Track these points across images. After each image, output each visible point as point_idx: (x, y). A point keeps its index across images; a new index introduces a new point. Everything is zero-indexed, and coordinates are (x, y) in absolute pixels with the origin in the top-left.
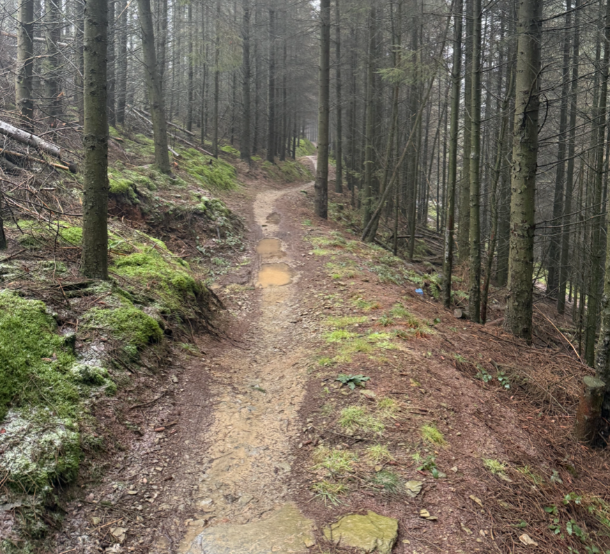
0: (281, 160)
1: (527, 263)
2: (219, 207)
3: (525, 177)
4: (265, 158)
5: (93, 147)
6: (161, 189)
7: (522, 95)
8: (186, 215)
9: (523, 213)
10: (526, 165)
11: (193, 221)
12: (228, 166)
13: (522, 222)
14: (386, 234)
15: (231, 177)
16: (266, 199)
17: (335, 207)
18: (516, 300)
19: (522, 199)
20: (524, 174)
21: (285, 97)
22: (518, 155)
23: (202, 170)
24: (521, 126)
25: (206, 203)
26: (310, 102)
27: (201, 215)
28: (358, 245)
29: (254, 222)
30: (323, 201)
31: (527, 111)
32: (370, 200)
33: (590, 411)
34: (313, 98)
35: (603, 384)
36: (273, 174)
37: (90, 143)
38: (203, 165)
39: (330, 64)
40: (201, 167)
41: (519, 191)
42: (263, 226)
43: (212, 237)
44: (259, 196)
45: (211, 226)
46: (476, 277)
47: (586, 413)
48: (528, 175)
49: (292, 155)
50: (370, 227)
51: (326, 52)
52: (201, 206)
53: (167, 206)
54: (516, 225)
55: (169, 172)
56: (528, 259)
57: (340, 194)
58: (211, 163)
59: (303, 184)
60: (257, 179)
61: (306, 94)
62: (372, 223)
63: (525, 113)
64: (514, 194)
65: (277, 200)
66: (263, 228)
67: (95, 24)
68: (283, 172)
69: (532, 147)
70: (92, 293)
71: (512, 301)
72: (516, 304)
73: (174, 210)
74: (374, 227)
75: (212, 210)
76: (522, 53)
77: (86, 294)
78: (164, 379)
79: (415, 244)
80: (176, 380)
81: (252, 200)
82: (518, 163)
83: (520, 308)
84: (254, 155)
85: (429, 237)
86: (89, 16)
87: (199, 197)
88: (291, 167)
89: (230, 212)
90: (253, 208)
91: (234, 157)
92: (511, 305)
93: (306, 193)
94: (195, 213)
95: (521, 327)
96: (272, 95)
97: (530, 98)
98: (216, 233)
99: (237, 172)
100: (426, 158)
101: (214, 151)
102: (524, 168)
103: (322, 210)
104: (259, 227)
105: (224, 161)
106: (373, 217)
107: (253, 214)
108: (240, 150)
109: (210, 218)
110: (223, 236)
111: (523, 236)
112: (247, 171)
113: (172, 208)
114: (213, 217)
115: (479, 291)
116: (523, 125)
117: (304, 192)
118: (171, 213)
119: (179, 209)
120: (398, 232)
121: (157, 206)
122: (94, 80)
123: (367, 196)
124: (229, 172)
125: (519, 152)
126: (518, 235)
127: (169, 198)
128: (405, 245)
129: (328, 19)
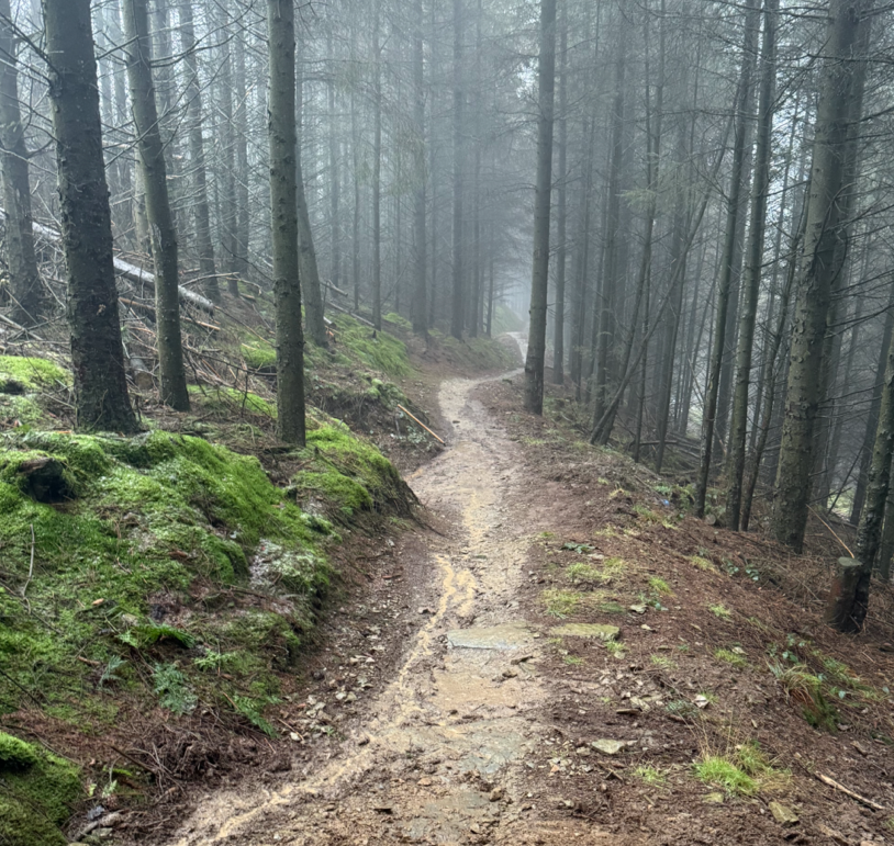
0: (470, 336)
1: (802, 452)
2: (396, 393)
3: (809, 341)
4: (449, 332)
5: (286, 294)
6: (318, 367)
7: (813, 229)
8: (355, 402)
9: (802, 389)
10: (813, 325)
11: (365, 410)
12: (397, 343)
13: (801, 400)
14: (625, 441)
15: (402, 358)
16: (454, 389)
17: (552, 403)
18: (785, 499)
19: (803, 370)
20: (808, 337)
21: (477, 236)
22: (802, 311)
23: (365, 346)
24: (809, 272)
25: (379, 387)
26: (515, 244)
27: (372, 402)
28: (585, 447)
29: (442, 418)
30: (537, 391)
31: (819, 251)
32: (603, 388)
33: (842, 592)
34: (519, 236)
35: (860, 564)
36: (461, 356)
37: (282, 289)
38: (364, 339)
39: (552, 182)
40: (361, 341)
41: (800, 360)
42: (455, 422)
43: (390, 432)
44: (444, 384)
45: (388, 418)
46: (737, 474)
47: (838, 595)
48: (813, 337)
49: (485, 330)
50: (602, 426)
51: (546, 163)
52: (373, 390)
53: (329, 389)
54: (792, 405)
55: (325, 345)
56: (804, 448)
57: (558, 386)
58: (374, 336)
59: (505, 372)
60: (437, 362)
61: (510, 231)
62: (605, 420)
63: (816, 254)
64: (794, 363)
65: (469, 391)
66: (455, 425)
67: (282, 141)
68: (475, 353)
69: (821, 300)
70: (296, 458)
71: (779, 500)
72: (785, 503)
73: (340, 395)
74: (607, 426)
75: (387, 397)
76: (818, 170)
77: (290, 458)
78: (382, 542)
79: (665, 454)
80: (392, 544)
81: (436, 390)
82: (801, 322)
83: (788, 509)
84: (432, 328)
85: (687, 448)
86: (276, 132)
87: (369, 379)
88: (486, 346)
89: (410, 402)
90: (438, 400)
91: (404, 330)
92: (778, 506)
93: (510, 382)
94: (366, 400)
95: (789, 532)
96: (458, 234)
97: (822, 233)
98: (395, 427)
99: (409, 351)
100: (691, 330)
101: (376, 320)
102: (809, 329)
103: (535, 404)
104: (449, 423)
105: (390, 335)
106: (606, 412)
107: (439, 407)
108: (410, 320)
109: (385, 407)
110: (404, 432)
111: (800, 418)
112: (424, 350)
113: (336, 391)
114: (389, 406)
115: (739, 492)
116: (812, 272)
117: (507, 381)
118: (335, 398)
119: (345, 393)
120: (642, 438)
121: (317, 388)
122: (283, 212)
123: (599, 384)
124: (398, 350)
125: (803, 308)
126: (795, 417)
127: (329, 378)
128: (651, 453)
129: (550, 110)
